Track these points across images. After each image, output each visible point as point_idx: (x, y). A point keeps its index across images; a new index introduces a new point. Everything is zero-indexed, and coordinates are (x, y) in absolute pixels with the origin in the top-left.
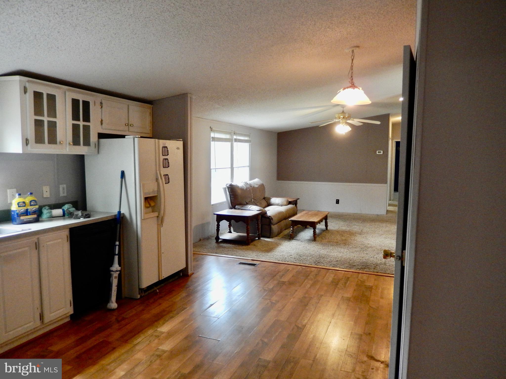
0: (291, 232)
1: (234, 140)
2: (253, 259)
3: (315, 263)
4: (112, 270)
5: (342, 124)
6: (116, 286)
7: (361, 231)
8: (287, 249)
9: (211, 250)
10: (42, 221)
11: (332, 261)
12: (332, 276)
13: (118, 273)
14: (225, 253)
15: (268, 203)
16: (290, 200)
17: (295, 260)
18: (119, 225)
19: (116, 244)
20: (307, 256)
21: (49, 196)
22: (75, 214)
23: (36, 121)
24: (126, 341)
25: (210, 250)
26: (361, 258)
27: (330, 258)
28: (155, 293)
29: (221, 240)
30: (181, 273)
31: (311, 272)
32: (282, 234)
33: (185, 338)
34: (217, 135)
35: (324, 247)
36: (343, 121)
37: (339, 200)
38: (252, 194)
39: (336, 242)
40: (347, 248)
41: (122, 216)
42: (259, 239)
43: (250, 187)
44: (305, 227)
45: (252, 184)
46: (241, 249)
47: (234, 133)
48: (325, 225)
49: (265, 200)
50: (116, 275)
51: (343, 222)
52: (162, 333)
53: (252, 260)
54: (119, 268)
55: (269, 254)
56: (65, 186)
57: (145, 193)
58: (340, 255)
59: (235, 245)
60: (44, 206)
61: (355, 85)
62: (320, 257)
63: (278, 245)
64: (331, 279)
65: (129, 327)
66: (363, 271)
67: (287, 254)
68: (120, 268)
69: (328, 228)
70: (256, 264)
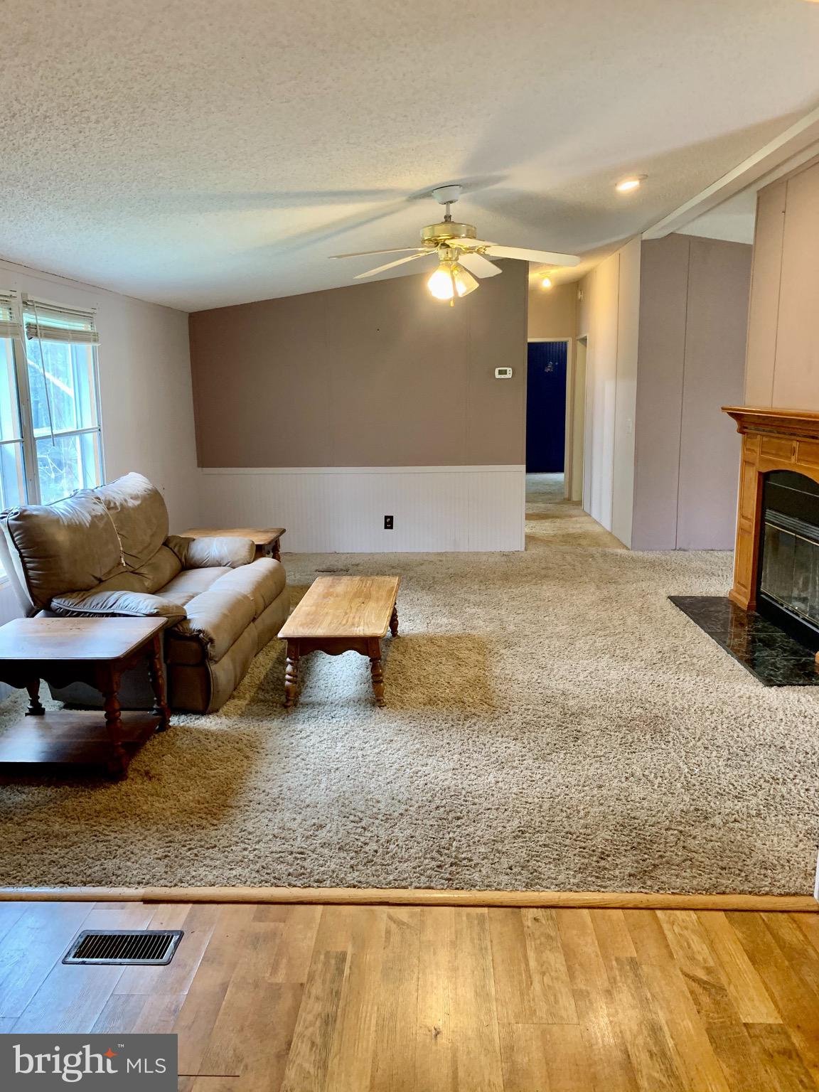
0: (289, 681)
2: (150, 892)
15: (180, 560)
16: (257, 539)
32: (247, 679)
36: (450, 256)
37: (391, 518)
38: (119, 538)
39: (455, 702)
42: (164, 725)
43: (111, 514)
45: (114, 498)
47: (25, 303)
49: (171, 549)
53: (146, 901)
69: (402, 630)
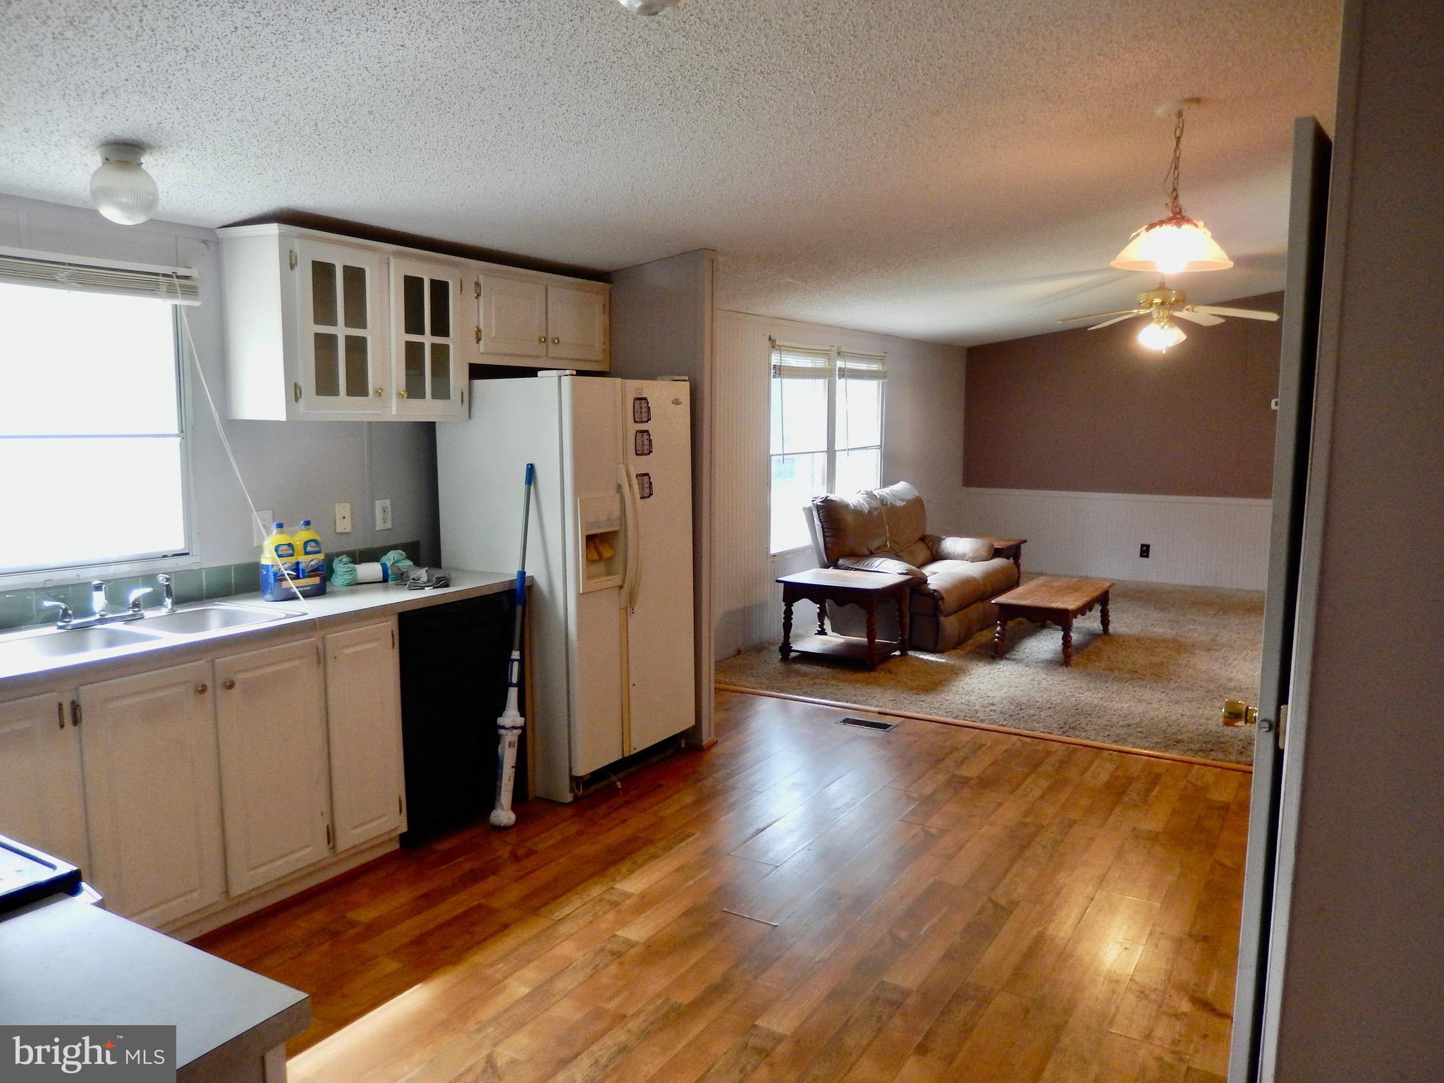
0: (997, 637)
1: (837, 372)
2: (882, 710)
3: (1063, 730)
4: (502, 724)
5: (1159, 322)
6: (513, 767)
7: (1212, 640)
8: (982, 686)
9: (767, 682)
10: (333, 594)
11: (1112, 726)
12: (1110, 767)
13: (518, 732)
14: (805, 690)
15: (932, 554)
16: (998, 545)
17: (1003, 720)
18: (519, 609)
19: (512, 657)
20: (1040, 709)
21: (349, 530)
22: (412, 577)
23: (318, 336)
24: (536, 911)
25: (763, 682)
26: (1202, 721)
27: (1107, 718)
28: (612, 792)
29: (797, 654)
30: (683, 742)
31: (1048, 754)
32: (970, 642)
33: (684, 914)
34: (791, 361)
35: (1092, 685)
36: (1162, 314)
37: (1148, 546)
38: (887, 527)
39: (1130, 671)
40: (1163, 690)
41: (527, 583)
42: (904, 654)
43: (883, 508)
44: (1039, 624)
45: (886, 498)
46: (850, 682)
47: (839, 353)
48: (1101, 621)
49: (926, 544)
50: (510, 737)
51: (1158, 613)
52: (628, 896)
53: (879, 713)
54: (520, 721)
55: (929, 698)
56: (387, 502)
57: (586, 525)
58: (1141, 708)
59: (833, 668)
60: (338, 555)
61: (1183, 214)
62: (1080, 711)
63: (956, 674)
64: (1104, 777)
65: (545, 875)
66: (1206, 757)
67: (980, 700)
68: (523, 719)
69: (1111, 628)
70: (890, 726)
